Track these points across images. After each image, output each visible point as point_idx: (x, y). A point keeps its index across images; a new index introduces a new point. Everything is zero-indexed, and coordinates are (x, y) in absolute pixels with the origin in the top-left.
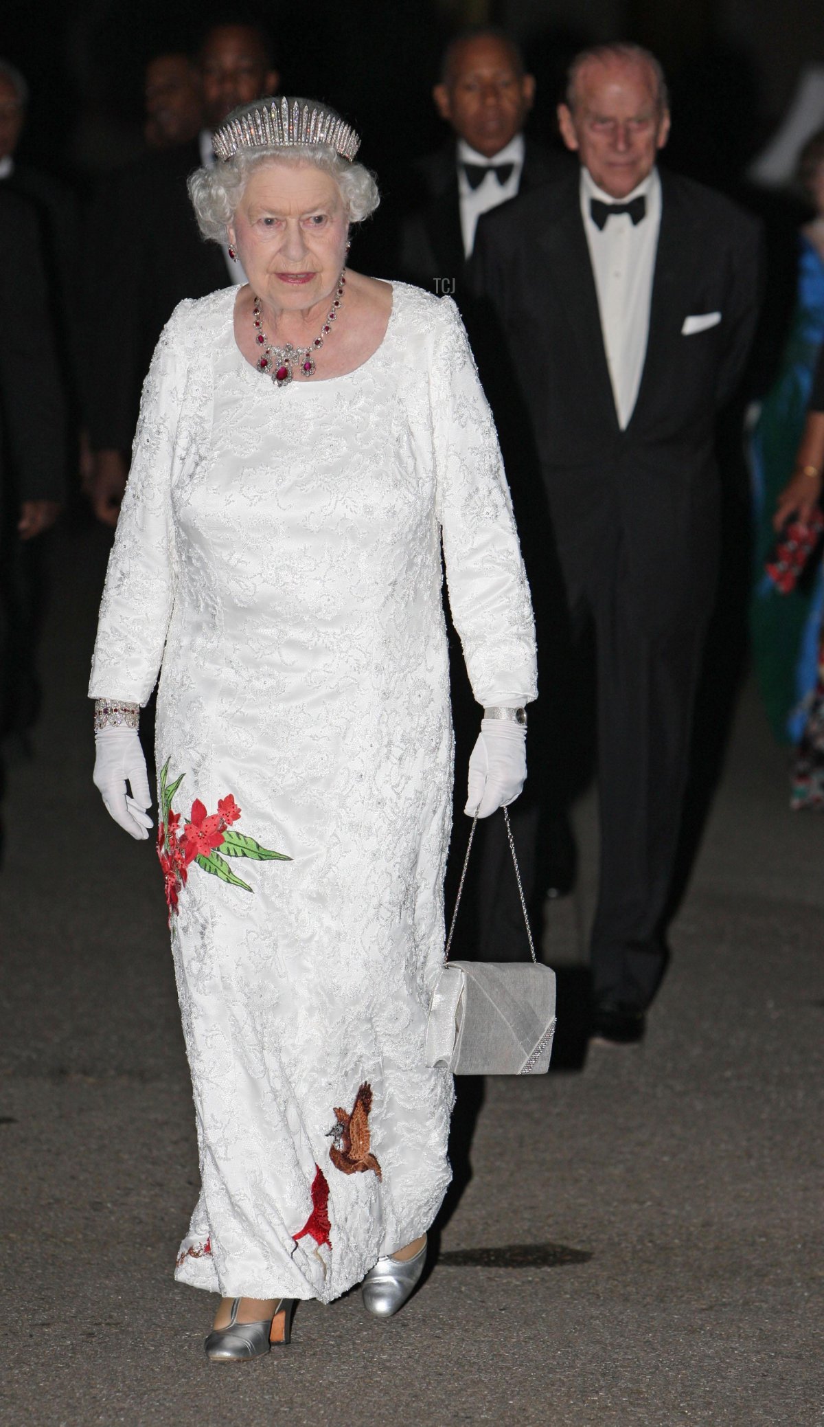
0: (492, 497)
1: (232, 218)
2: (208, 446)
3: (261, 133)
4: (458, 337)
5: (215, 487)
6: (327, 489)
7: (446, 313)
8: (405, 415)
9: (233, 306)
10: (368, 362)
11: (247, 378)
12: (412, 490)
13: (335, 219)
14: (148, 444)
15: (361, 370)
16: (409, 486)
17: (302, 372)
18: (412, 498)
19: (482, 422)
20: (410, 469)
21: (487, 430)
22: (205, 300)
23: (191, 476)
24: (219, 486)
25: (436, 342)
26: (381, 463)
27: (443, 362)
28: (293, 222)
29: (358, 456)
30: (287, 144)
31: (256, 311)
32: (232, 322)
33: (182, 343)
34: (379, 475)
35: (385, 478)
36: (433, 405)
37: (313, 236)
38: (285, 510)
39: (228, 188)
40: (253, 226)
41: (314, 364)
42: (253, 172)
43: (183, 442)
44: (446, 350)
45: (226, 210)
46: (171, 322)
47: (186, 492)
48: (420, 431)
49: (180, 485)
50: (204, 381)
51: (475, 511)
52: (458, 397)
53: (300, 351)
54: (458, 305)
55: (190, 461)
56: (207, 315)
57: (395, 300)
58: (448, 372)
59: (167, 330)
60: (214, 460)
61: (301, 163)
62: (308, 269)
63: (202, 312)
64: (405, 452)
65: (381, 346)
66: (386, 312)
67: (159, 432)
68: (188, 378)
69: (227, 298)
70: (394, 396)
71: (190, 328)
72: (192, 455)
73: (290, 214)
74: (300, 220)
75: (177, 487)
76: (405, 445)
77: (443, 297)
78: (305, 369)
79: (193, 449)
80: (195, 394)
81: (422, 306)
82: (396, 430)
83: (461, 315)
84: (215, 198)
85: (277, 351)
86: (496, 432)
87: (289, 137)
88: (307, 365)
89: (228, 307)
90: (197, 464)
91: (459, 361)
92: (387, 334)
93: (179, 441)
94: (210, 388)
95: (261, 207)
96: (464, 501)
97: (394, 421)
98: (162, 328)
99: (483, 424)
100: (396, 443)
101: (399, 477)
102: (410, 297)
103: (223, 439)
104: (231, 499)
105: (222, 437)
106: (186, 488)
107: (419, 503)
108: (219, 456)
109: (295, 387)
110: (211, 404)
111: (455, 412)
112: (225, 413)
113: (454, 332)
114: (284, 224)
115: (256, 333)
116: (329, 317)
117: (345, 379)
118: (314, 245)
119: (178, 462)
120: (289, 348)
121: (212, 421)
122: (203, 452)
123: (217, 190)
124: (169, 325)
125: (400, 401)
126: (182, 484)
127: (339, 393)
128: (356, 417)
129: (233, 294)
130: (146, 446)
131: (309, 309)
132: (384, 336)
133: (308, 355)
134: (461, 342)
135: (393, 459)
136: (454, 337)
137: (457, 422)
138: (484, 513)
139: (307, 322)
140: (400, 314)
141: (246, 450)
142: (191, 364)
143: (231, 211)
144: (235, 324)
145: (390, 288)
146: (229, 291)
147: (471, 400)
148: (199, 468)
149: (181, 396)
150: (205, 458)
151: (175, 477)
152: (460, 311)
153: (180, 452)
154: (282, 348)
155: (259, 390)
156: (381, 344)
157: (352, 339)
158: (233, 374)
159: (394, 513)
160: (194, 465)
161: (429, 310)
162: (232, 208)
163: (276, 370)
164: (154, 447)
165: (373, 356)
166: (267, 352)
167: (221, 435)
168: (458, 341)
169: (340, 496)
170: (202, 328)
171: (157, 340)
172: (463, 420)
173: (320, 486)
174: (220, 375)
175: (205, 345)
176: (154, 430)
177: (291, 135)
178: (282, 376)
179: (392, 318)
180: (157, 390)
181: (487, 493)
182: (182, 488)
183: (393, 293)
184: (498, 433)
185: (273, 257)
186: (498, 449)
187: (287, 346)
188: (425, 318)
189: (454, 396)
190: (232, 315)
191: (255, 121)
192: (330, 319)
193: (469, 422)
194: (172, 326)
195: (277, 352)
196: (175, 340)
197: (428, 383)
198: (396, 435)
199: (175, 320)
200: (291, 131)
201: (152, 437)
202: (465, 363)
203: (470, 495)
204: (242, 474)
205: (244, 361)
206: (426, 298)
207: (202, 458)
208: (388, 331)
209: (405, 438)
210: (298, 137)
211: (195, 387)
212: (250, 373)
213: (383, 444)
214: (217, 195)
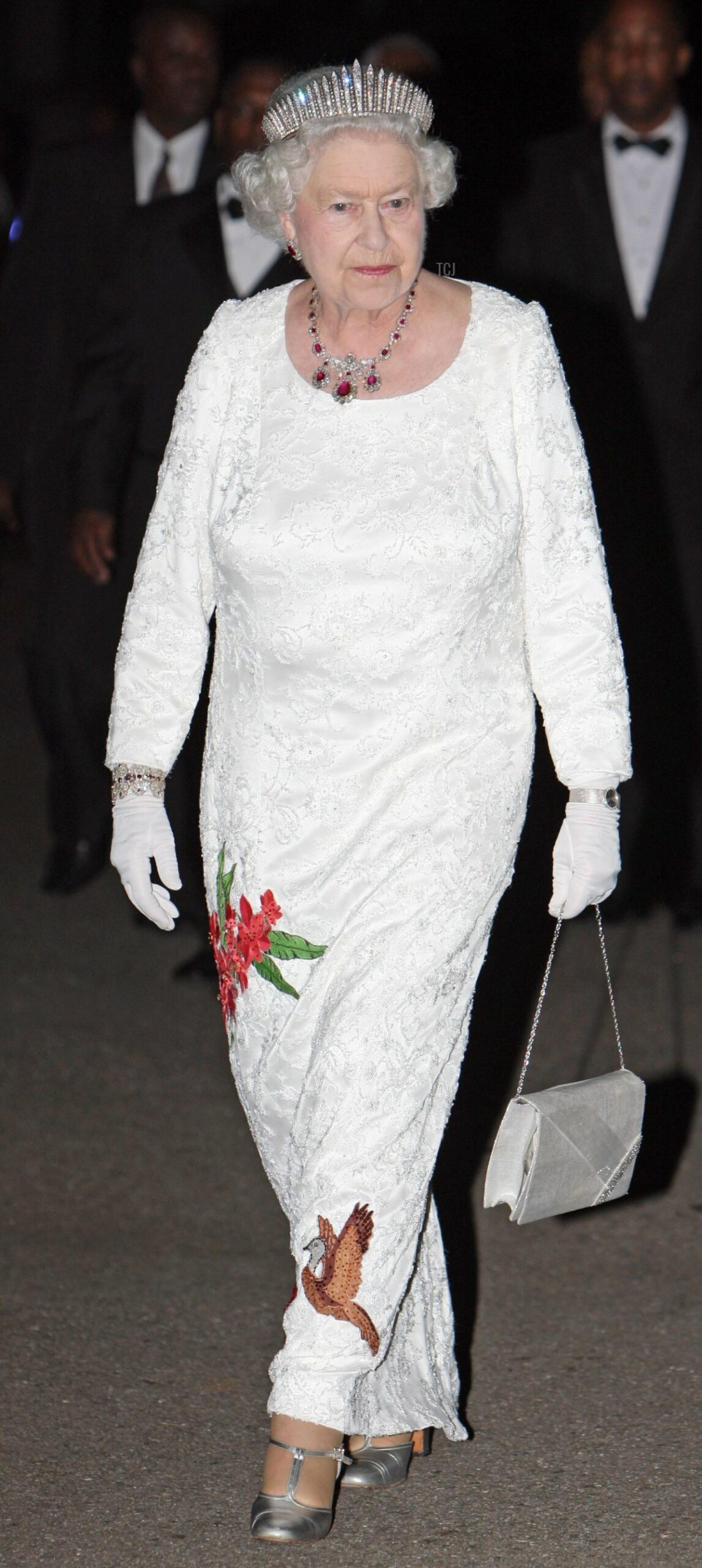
0: (581, 539)
1: (294, 206)
2: (253, 477)
3: (329, 103)
4: (547, 350)
5: (261, 525)
6: (392, 528)
7: (534, 322)
8: (484, 440)
9: (284, 310)
10: (442, 377)
11: (299, 395)
12: (492, 528)
13: (416, 203)
14: (181, 470)
15: (434, 388)
16: (489, 523)
17: (365, 387)
18: (493, 538)
19: (571, 451)
20: (491, 502)
21: (576, 461)
22: (252, 302)
23: (234, 511)
24: (266, 524)
25: (521, 356)
26: (456, 496)
27: (530, 380)
28: (370, 205)
29: (430, 488)
30: (360, 114)
31: (312, 315)
32: (282, 328)
33: (226, 354)
34: (453, 511)
35: (460, 513)
36: (517, 430)
37: (393, 221)
38: (342, 551)
39: (290, 169)
40: (323, 212)
41: (379, 377)
42: (322, 148)
43: (225, 470)
44: (533, 366)
45: (288, 197)
46: (211, 328)
47: (227, 529)
48: (502, 458)
49: (221, 522)
50: (250, 398)
51: (559, 555)
52: (544, 421)
53: (364, 362)
54: (548, 313)
55: (232, 493)
56: (254, 320)
57: (474, 306)
58: (535, 391)
59: (207, 337)
60: (261, 493)
61: (381, 136)
62: (388, 261)
63: (249, 317)
64: (484, 484)
65: (458, 359)
66: (464, 320)
67: (195, 456)
68: (232, 395)
69: (277, 299)
70: (471, 419)
71: (234, 336)
72: (235, 487)
73: (368, 196)
74: (378, 205)
75: (217, 523)
76: (485, 476)
77: (530, 303)
78: (369, 383)
79: (237, 480)
80: (240, 414)
81: (506, 314)
82: (474, 458)
83: (551, 325)
84: (276, 182)
85: (337, 361)
86: (587, 463)
87: (363, 107)
88: (372, 379)
89: (279, 311)
90: (241, 498)
91: (547, 379)
92: (464, 346)
93: (220, 469)
94: (256, 407)
95: (336, 190)
96: (547, 544)
97: (471, 448)
98: (202, 334)
99: (573, 454)
100: (474, 474)
101: (477, 514)
102: (491, 303)
103: (271, 467)
104: (280, 539)
105: (269, 465)
106: (228, 525)
107: (501, 543)
108: (267, 488)
109: (356, 405)
110: (257, 426)
111: (540, 439)
112: (274, 436)
113: (543, 344)
114: (360, 209)
115: (312, 341)
116: (398, 323)
117: (415, 397)
118: (395, 233)
119: (218, 493)
120: (351, 359)
121: (258, 448)
122: (248, 483)
123: (278, 172)
124: (209, 331)
125: (479, 425)
126: (224, 520)
127: (407, 414)
128: (426, 443)
129: (284, 295)
130: (179, 473)
131: (380, 311)
132: (460, 347)
133: (373, 367)
134: (550, 357)
135: (469, 493)
136: (542, 350)
137: (542, 449)
138: (572, 557)
139: (375, 327)
140: (480, 323)
141: (297, 480)
142: (235, 378)
143: (294, 197)
144: (287, 330)
145: (468, 291)
146: (280, 290)
147: (560, 426)
148: (243, 502)
149: (223, 415)
150: (250, 490)
151: (214, 513)
152: (550, 321)
153: (221, 481)
154: (344, 359)
155: (314, 410)
156: (457, 356)
157: (424, 349)
158: (282, 390)
159: (470, 556)
160: (237, 498)
161: (514, 318)
162: (295, 193)
163: (337, 385)
164: (188, 474)
165: (448, 370)
166: (326, 364)
167: (269, 462)
168: (546, 355)
169: (407, 536)
170: (247, 336)
171: (195, 347)
172: (549, 449)
173: (385, 523)
174: (268, 392)
175: (252, 356)
176: (189, 455)
177: (365, 104)
178: (344, 391)
179: (470, 326)
180: (194, 407)
181: (574, 535)
182: (223, 525)
183: (472, 297)
184: (590, 465)
185: (349, 248)
186: (590, 483)
187: (349, 357)
188: (509, 327)
189: (541, 420)
190: (283, 321)
191: (322, 89)
192: (401, 325)
193: (557, 451)
194: (214, 333)
195: (336, 363)
196: (217, 349)
197: (511, 402)
198: (474, 464)
199: (217, 326)
200: (365, 100)
201: (186, 462)
202: (554, 381)
203: (554, 536)
204: (293, 510)
205: (296, 375)
206: (510, 303)
207: (246, 491)
208: (466, 341)
209: (485, 467)
210: (373, 107)
211: (240, 406)
212: (304, 389)
213: (458, 474)
214: (278, 179)
